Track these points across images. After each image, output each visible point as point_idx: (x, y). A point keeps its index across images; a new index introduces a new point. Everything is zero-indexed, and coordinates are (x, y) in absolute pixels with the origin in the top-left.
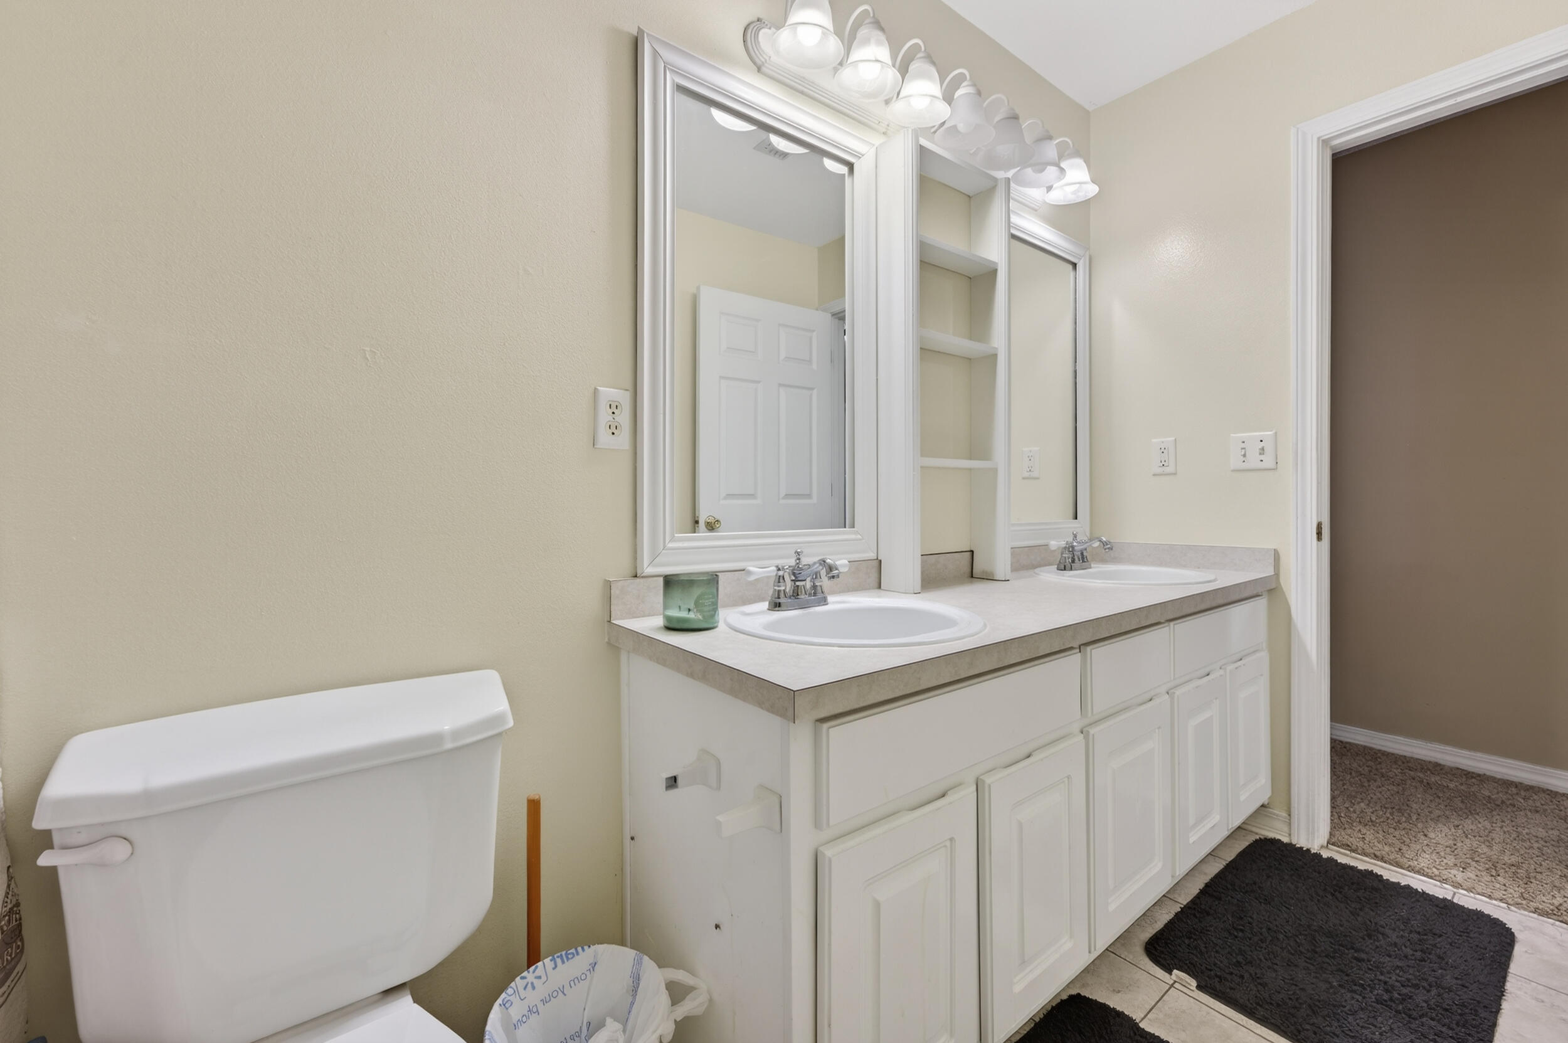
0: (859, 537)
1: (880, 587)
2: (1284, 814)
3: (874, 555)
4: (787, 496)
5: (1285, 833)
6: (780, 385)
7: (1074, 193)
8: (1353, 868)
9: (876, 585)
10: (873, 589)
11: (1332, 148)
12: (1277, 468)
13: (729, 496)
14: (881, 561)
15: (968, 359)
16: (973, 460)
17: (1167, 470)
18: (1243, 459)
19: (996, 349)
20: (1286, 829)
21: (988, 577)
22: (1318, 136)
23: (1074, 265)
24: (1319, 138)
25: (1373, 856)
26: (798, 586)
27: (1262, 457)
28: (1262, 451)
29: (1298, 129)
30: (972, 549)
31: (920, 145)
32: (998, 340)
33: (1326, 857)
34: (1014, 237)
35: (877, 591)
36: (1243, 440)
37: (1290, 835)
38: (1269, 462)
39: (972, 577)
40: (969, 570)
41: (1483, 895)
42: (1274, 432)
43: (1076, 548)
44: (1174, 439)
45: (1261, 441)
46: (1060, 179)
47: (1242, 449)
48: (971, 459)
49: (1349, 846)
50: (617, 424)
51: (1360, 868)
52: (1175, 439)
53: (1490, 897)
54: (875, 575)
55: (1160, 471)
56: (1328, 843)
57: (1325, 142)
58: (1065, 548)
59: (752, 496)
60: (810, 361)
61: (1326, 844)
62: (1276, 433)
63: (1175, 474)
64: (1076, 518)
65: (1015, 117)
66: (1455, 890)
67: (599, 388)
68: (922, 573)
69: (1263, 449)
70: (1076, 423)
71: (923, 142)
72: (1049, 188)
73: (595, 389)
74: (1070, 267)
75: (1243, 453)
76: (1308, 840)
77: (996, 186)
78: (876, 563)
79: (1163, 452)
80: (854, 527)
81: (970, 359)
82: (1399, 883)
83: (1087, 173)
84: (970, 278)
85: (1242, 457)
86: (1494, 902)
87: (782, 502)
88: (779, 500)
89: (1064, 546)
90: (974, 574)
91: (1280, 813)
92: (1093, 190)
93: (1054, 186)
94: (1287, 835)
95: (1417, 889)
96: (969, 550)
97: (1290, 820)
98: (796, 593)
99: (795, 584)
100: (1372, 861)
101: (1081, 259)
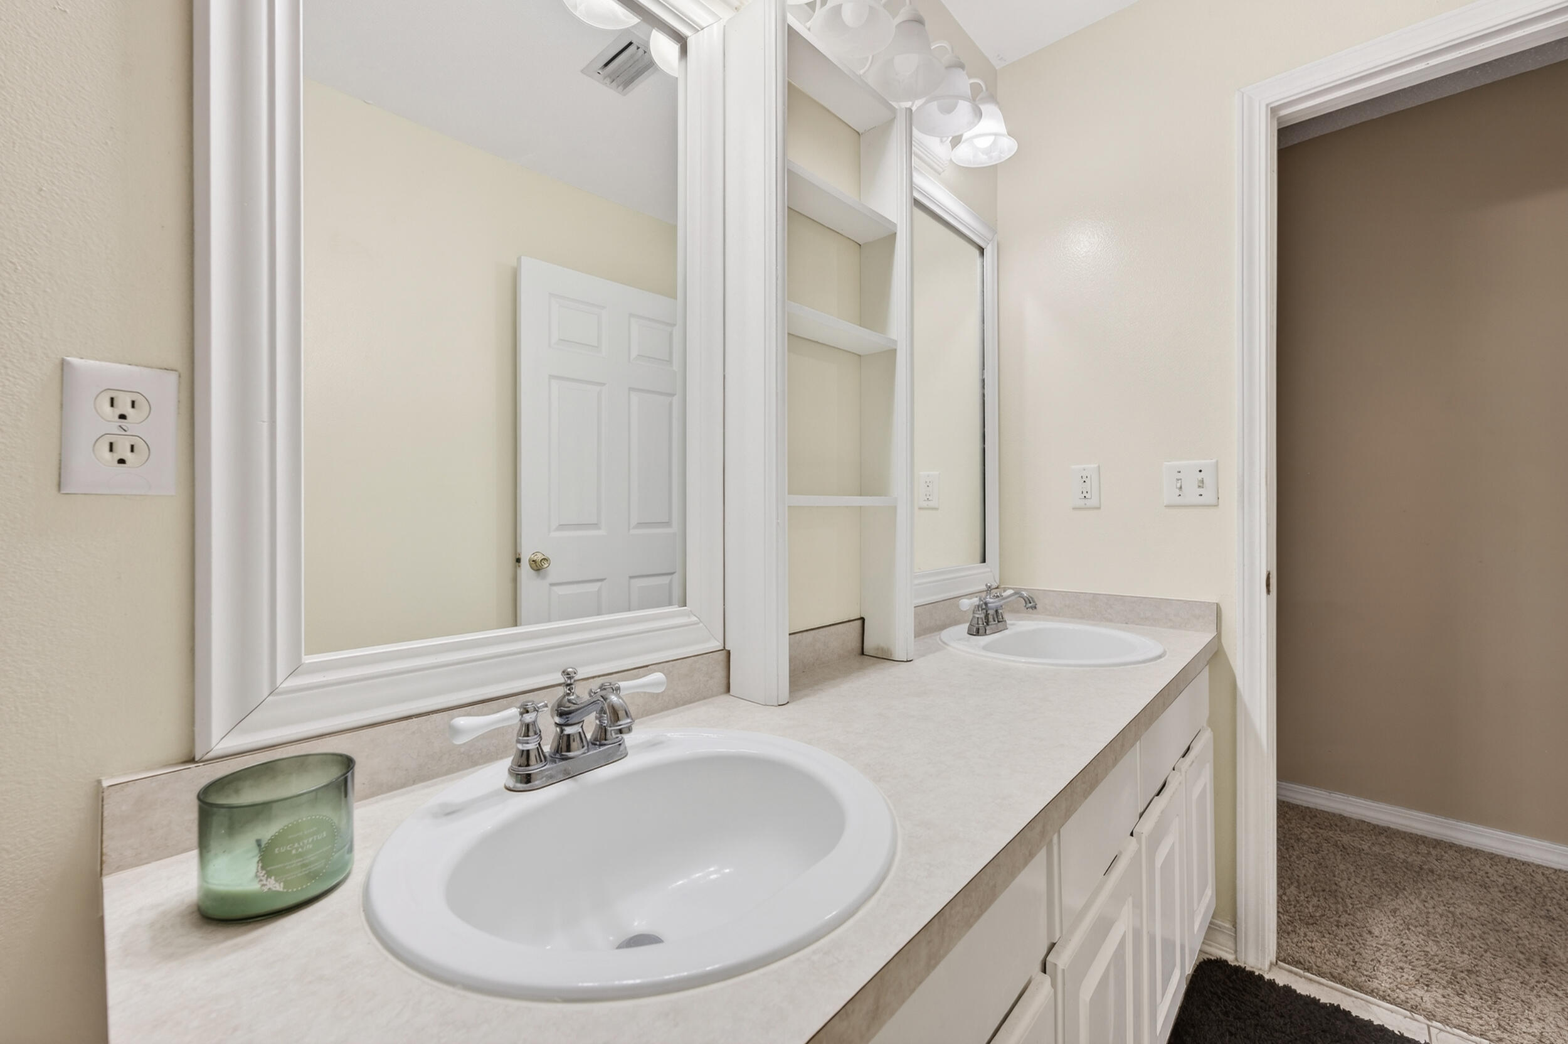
0: (694, 619)
1: (728, 690)
2: (1228, 925)
3: (718, 644)
4: (641, 525)
5: (1231, 949)
6: (631, 389)
7: (987, 152)
8: (1315, 1002)
9: (723, 688)
10: (721, 694)
11: (1280, 120)
12: (1217, 506)
13: (562, 527)
14: (729, 652)
15: (858, 355)
16: (863, 496)
17: (1089, 503)
18: (1178, 492)
19: (895, 342)
20: (1231, 944)
21: (884, 657)
22: (1268, 102)
23: (982, 250)
24: (1267, 105)
25: (1329, 975)
26: (569, 736)
27: (1201, 491)
28: (1201, 484)
29: (1243, 93)
30: (862, 616)
31: (789, 26)
32: (897, 329)
33: (1281, 984)
34: (917, 203)
35: (726, 697)
36: (1179, 470)
37: (1236, 951)
38: (1209, 497)
39: (863, 653)
40: (859, 645)
41: (1458, 1027)
42: (1214, 461)
43: (989, 605)
44: (1096, 466)
45: (1200, 471)
46: (972, 125)
47: (1178, 480)
48: (861, 495)
49: (1301, 963)
50: (134, 441)
51: (1324, 1000)
52: (1099, 467)
53: (1468, 1031)
54: (720, 674)
55: (1082, 503)
56: (1277, 958)
57: (1274, 110)
58: (978, 606)
59: (596, 526)
60: (670, 361)
61: (1275, 961)
62: (1217, 462)
63: (1099, 508)
64: (984, 561)
65: (919, 21)
66: (1430, 1023)
67: (74, 360)
68: (792, 660)
69: (1202, 481)
70: (984, 444)
71: (792, 21)
72: (956, 141)
73: (63, 364)
74: (977, 252)
75: (1179, 485)
76: (1257, 959)
77: (895, 118)
78: (721, 656)
79: (1085, 482)
80: (686, 606)
81: (860, 356)
82: (1370, 1022)
83: (1004, 124)
84: (860, 245)
85: (1178, 490)
86: (1474, 1038)
87: (633, 532)
88: (629, 530)
89: (977, 603)
90: (865, 650)
91: (1223, 924)
92: (1008, 146)
93: (964, 138)
94: (1233, 952)
95: (1393, 1031)
96: (859, 617)
97: (1236, 932)
98: (564, 746)
99: (562, 731)
100: (1330, 983)
101: (988, 244)
